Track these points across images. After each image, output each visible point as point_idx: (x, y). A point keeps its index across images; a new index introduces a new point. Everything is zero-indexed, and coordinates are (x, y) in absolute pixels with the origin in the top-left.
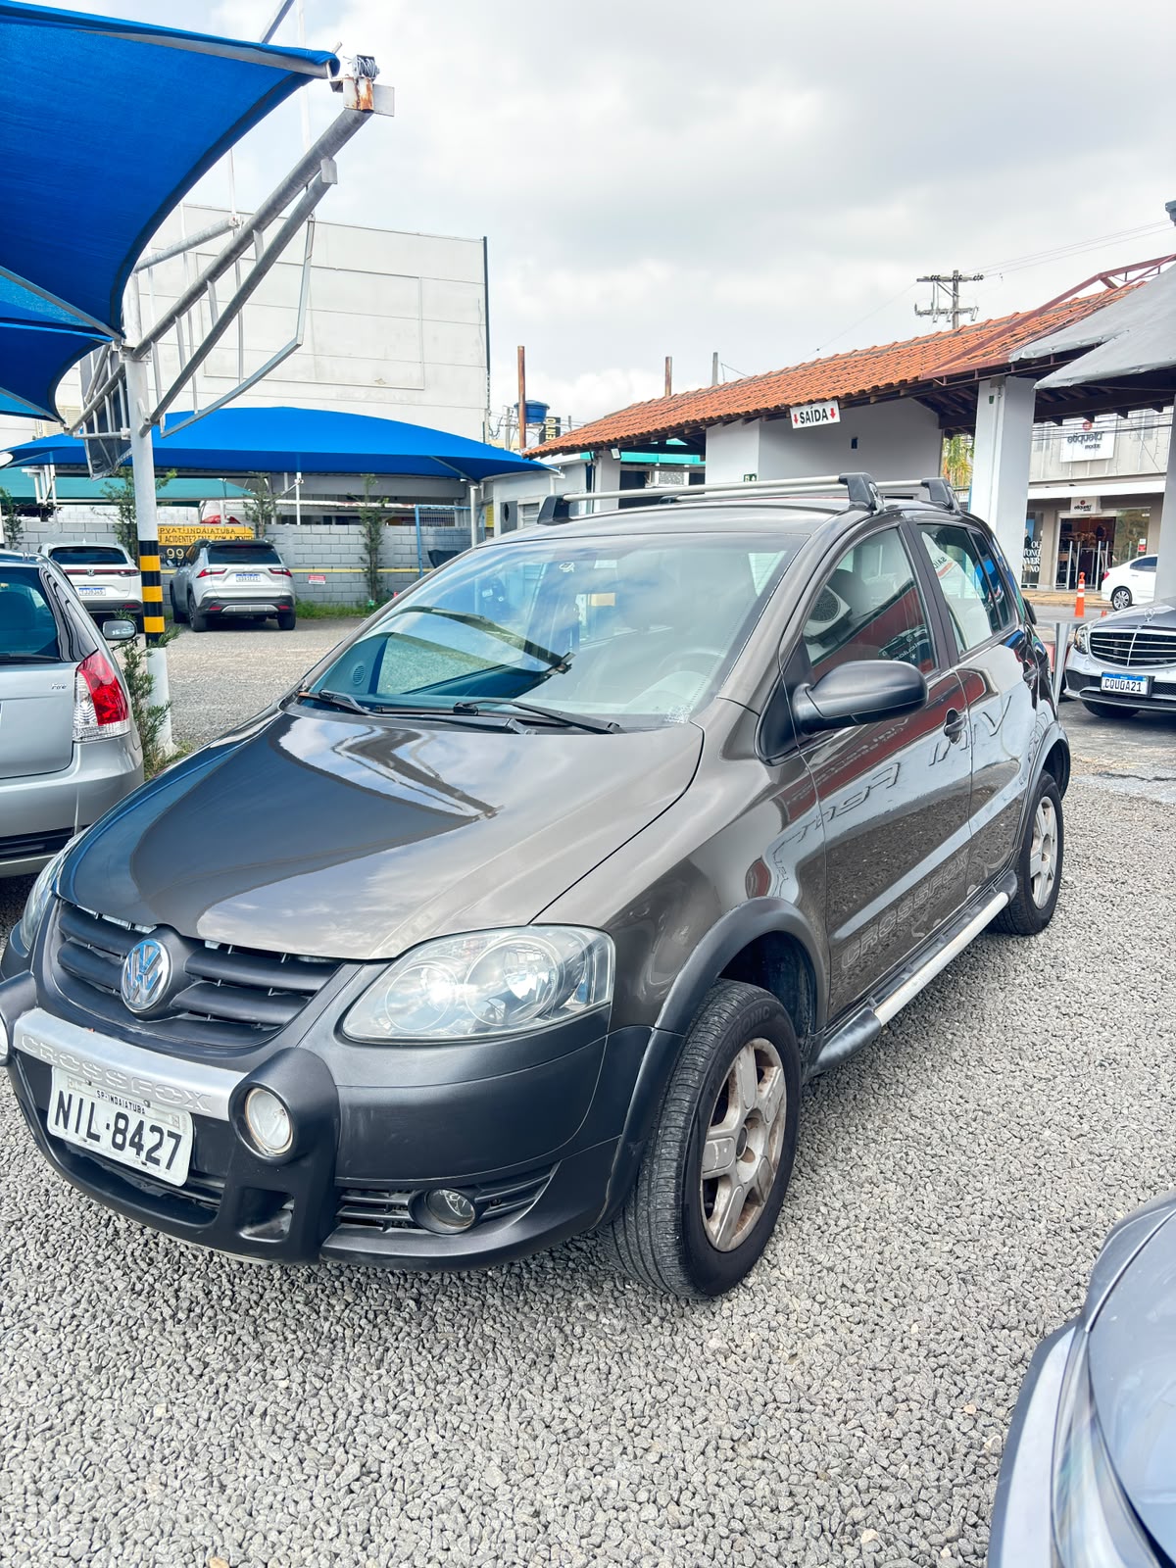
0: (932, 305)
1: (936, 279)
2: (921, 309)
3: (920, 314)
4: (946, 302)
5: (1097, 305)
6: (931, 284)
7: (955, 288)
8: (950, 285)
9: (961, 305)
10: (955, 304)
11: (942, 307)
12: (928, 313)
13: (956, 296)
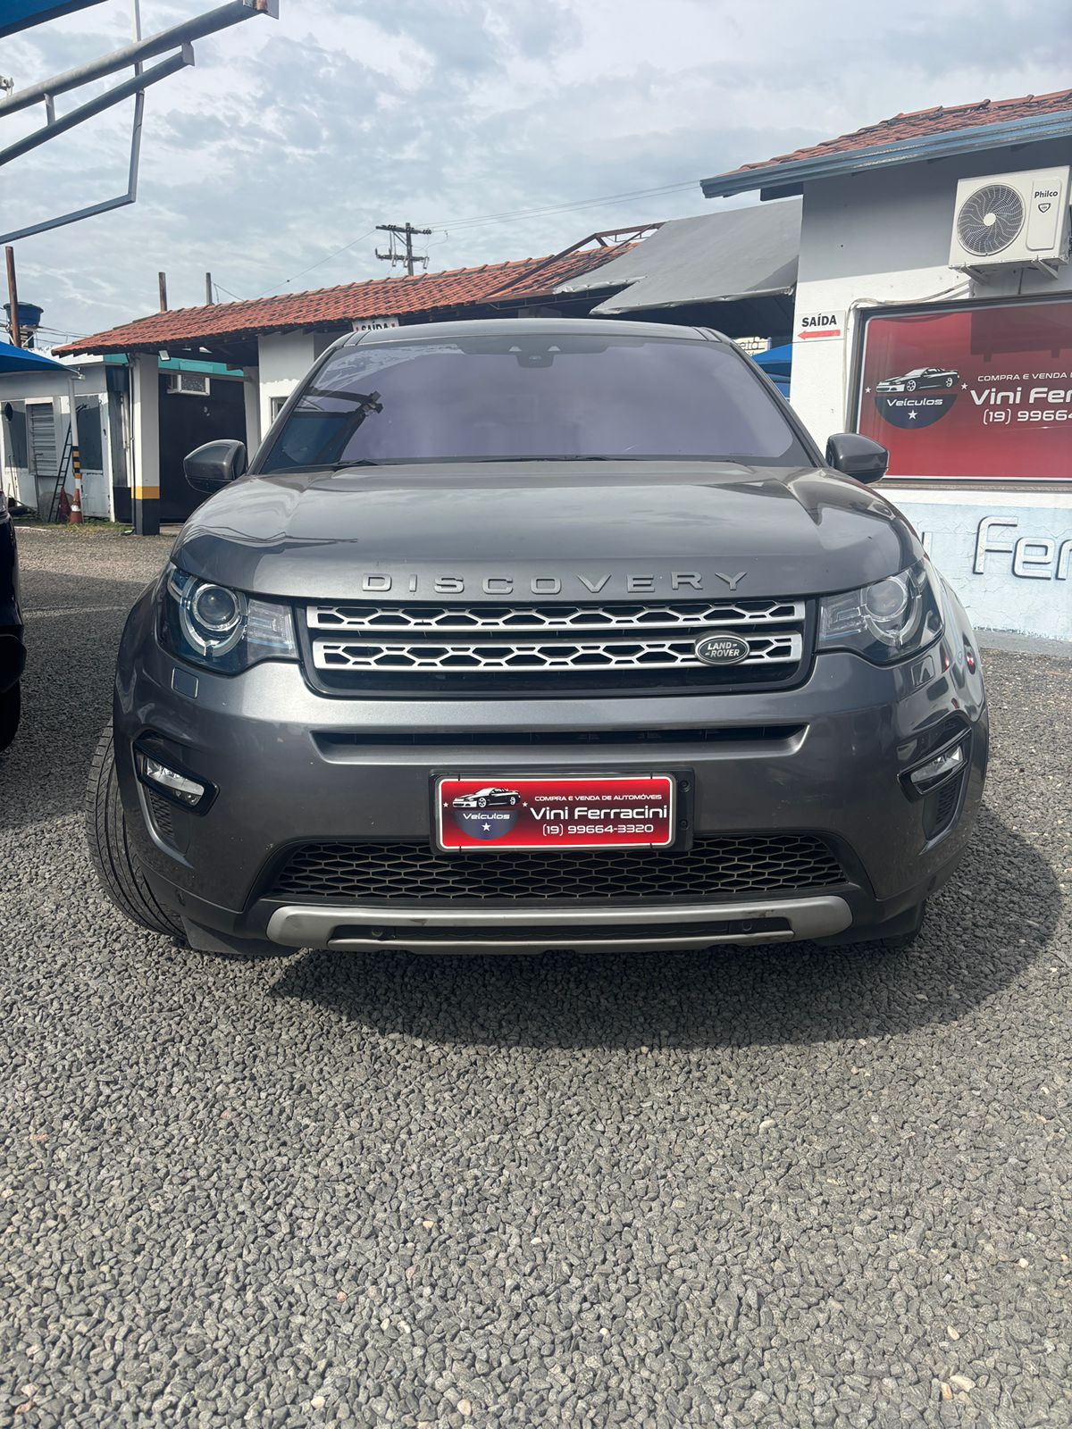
0: (390, 251)
1: (393, 229)
2: (382, 253)
3: (381, 257)
4: (401, 250)
5: (603, 258)
6: (388, 232)
7: (409, 239)
8: (404, 235)
9: (414, 254)
10: (409, 252)
11: (399, 254)
12: (388, 257)
13: (409, 244)
